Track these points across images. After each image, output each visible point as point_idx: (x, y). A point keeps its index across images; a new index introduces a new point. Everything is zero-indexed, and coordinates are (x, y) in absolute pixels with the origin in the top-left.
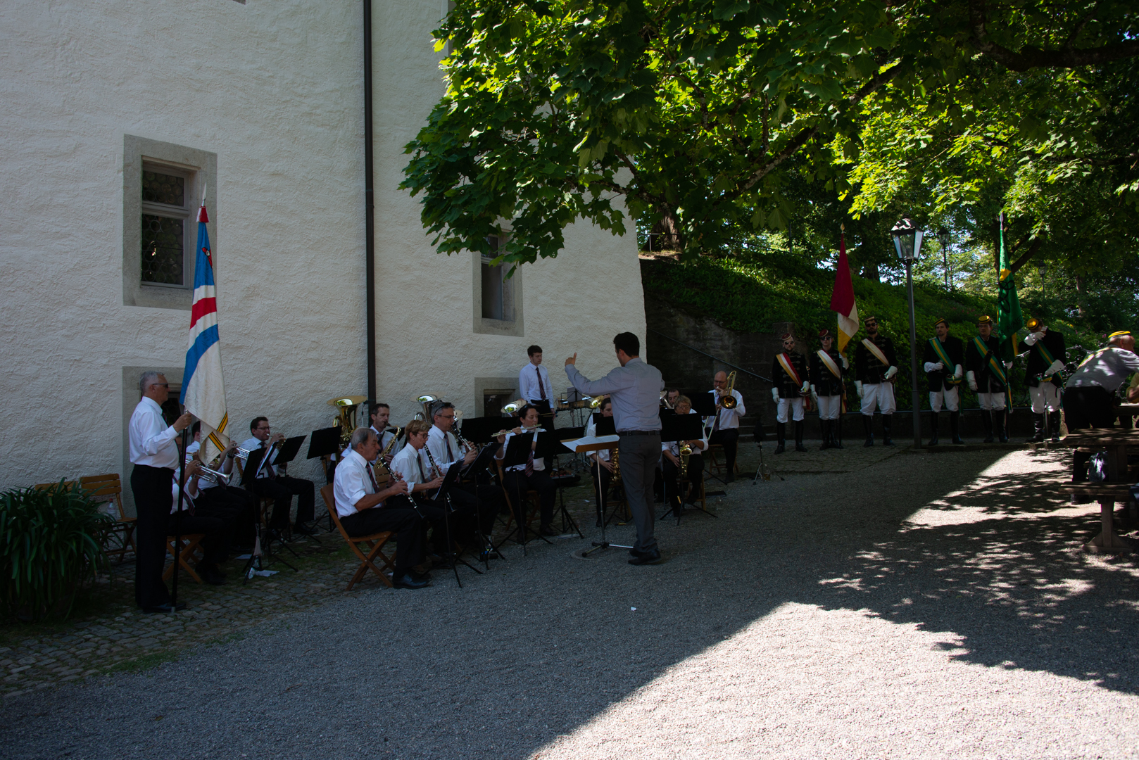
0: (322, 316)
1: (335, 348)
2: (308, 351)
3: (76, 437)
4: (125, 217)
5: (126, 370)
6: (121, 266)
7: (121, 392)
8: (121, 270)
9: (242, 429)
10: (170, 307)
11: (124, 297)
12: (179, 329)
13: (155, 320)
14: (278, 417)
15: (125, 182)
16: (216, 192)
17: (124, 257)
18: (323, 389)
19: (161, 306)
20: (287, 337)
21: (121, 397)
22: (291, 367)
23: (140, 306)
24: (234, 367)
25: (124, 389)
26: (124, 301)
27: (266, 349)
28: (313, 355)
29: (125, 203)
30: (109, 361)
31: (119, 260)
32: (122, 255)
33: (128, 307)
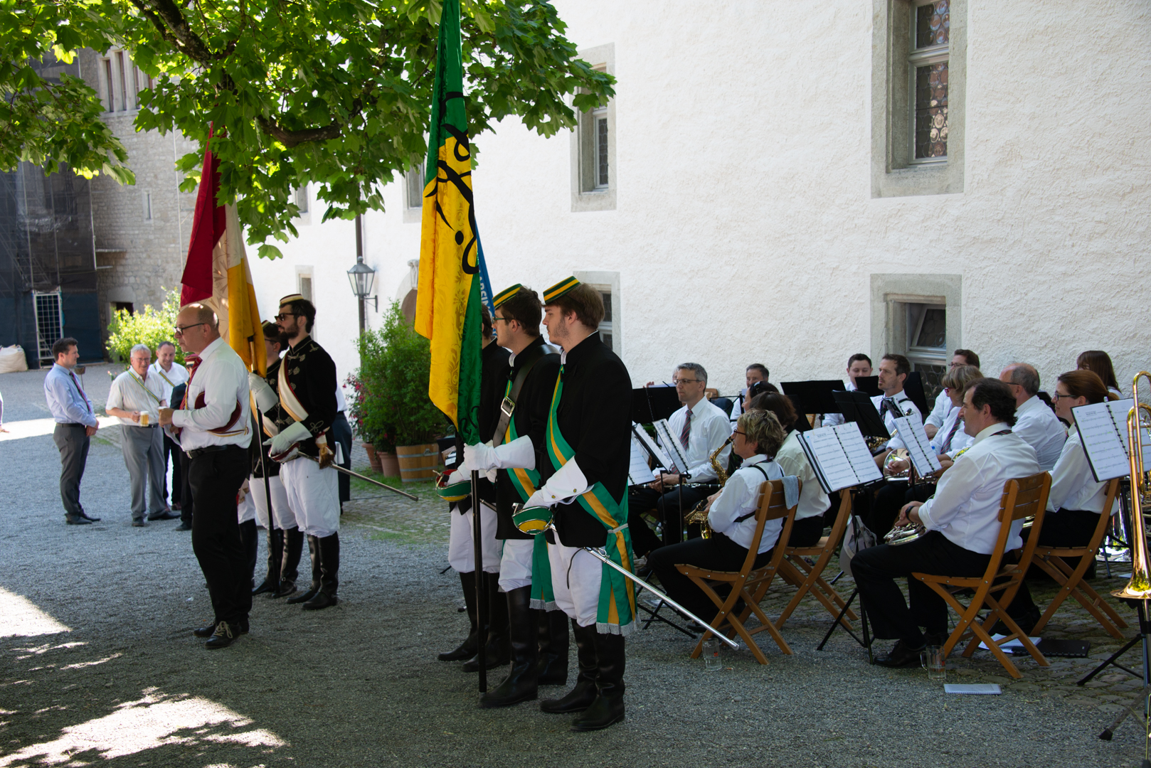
0: (1118, 173)
1: (1141, 229)
2: (1090, 239)
3: (833, 355)
4: (873, 85)
5: (874, 278)
6: (869, 149)
7: (868, 305)
8: (869, 155)
9: (992, 363)
10: (914, 193)
11: (872, 187)
12: (923, 221)
13: (899, 214)
14: (1041, 349)
15: (873, 40)
16: (966, 11)
17: (872, 137)
18: (1113, 305)
19: (904, 193)
20: (1057, 218)
21: (869, 311)
22: (1062, 269)
23: (886, 196)
24: (984, 272)
25: (871, 301)
26: (872, 193)
27: (1025, 240)
28: (1098, 245)
29: (873, 66)
30: (859, 268)
31: (868, 143)
32: (870, 136)
33: (875, 200)
